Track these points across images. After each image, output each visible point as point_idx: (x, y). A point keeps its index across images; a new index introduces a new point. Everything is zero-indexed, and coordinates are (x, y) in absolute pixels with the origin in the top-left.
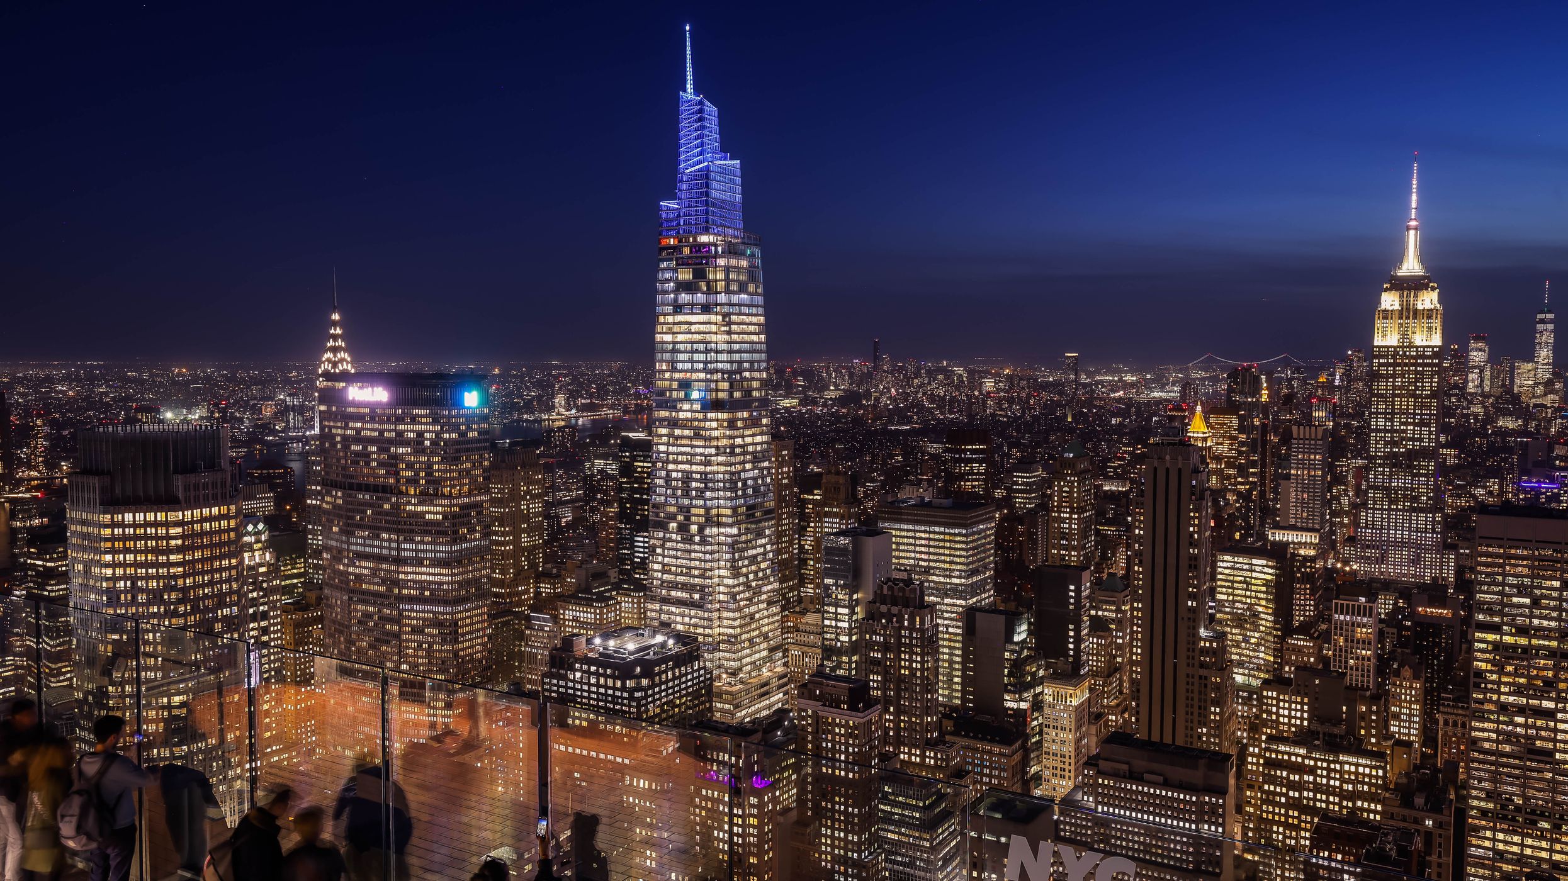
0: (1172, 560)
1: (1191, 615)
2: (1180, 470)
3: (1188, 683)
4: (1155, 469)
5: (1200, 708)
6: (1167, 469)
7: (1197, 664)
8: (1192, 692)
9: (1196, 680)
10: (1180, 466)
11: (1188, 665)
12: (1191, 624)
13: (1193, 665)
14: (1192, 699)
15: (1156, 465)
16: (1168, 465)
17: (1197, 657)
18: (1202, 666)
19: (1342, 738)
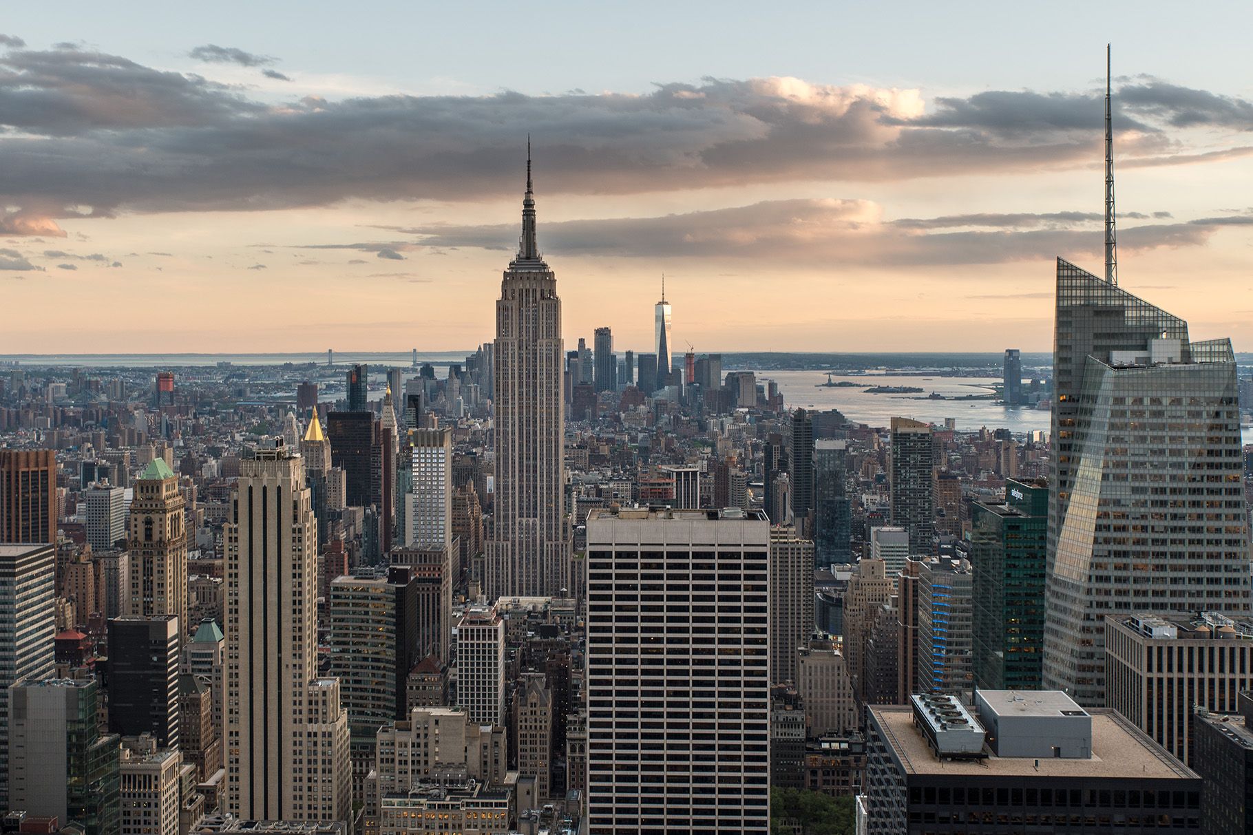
0: (272, 598)
1: (297, 661)
2: (279, 488)
3: (295, 744)
4: (251, 488)
5: (309, 771)
6: (265, 488)
7: (305, 716)
8: (301, 753)
9: (305, 739)
10: (279, 483)
11: (295, 721)
12: (298, 671)
13: (301, 721)
14: (301, 762)
15: (251, 482)
16: (265, 483)
17: (305, 711)
18: (310, 721)
19: (464, 783)
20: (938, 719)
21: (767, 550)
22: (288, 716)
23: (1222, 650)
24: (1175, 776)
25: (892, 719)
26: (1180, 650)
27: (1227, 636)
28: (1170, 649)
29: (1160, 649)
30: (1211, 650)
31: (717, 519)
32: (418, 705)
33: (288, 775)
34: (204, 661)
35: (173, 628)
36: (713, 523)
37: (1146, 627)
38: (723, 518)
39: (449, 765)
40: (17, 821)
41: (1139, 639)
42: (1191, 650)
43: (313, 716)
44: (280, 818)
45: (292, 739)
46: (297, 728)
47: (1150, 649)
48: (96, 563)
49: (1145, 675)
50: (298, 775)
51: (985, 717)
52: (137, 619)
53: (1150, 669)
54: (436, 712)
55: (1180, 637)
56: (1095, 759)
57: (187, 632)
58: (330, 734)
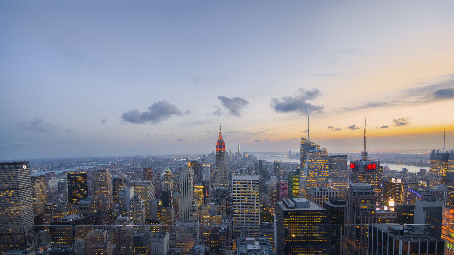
1: (190, 197)
2: (187, 172)
4: (183, 172)
6: (185, 172)
7: (192, 204)
8: (191, 210)
9: (192, 207)
12: (190, 198)
17: (192, 203)
18: (192, 205)
19: (215, 213)
20: (287, 203)
21: (259, 180)
22: (189, 204)
23: (326, 192)
24: (323, 210)
25: (280, 203)
26: (320, 192)
27: (327, 190)
28: (319, 192)
29: (317, 192)
30: (325, 192)
31: (251, 175)
32: (208, 202)
33: (189, 213)
34: (176, 197)
35: (172, 192)
36: (251, 176)
37: (315, 189)
38: (252, 175)
39: (213, 211)
40: (151, 219)
41: (314, 191)
42: (322, 192)
43: (193, 204)
44: (189, 218)
45: (190, 207)
46: (191, 206)
47: (316, 192)
48: (159, 183)
49: (315, 196)
50: (191, 212)
51: (294, 202)
52: (166, 191)
53: (316, 195)
54: (211, 203)
55: (320, 190)
56: (311, 208)
57: (173, 193)
58: (195, 207)
